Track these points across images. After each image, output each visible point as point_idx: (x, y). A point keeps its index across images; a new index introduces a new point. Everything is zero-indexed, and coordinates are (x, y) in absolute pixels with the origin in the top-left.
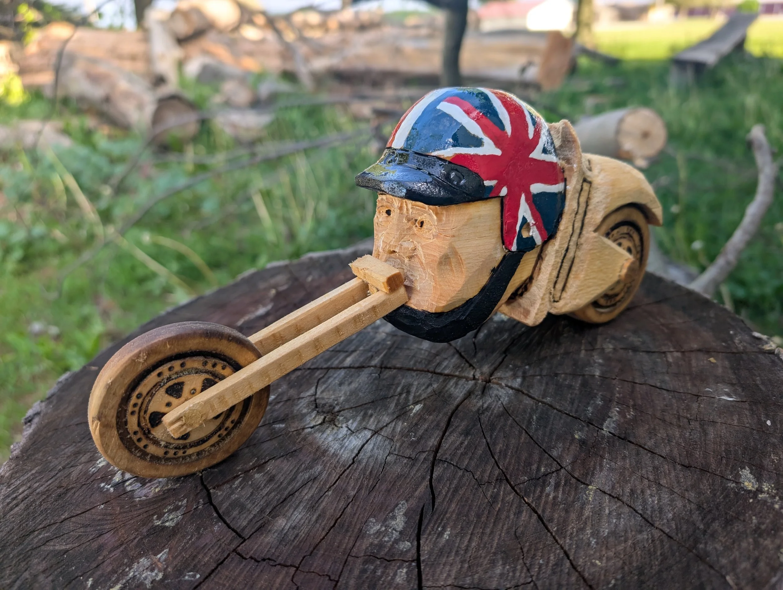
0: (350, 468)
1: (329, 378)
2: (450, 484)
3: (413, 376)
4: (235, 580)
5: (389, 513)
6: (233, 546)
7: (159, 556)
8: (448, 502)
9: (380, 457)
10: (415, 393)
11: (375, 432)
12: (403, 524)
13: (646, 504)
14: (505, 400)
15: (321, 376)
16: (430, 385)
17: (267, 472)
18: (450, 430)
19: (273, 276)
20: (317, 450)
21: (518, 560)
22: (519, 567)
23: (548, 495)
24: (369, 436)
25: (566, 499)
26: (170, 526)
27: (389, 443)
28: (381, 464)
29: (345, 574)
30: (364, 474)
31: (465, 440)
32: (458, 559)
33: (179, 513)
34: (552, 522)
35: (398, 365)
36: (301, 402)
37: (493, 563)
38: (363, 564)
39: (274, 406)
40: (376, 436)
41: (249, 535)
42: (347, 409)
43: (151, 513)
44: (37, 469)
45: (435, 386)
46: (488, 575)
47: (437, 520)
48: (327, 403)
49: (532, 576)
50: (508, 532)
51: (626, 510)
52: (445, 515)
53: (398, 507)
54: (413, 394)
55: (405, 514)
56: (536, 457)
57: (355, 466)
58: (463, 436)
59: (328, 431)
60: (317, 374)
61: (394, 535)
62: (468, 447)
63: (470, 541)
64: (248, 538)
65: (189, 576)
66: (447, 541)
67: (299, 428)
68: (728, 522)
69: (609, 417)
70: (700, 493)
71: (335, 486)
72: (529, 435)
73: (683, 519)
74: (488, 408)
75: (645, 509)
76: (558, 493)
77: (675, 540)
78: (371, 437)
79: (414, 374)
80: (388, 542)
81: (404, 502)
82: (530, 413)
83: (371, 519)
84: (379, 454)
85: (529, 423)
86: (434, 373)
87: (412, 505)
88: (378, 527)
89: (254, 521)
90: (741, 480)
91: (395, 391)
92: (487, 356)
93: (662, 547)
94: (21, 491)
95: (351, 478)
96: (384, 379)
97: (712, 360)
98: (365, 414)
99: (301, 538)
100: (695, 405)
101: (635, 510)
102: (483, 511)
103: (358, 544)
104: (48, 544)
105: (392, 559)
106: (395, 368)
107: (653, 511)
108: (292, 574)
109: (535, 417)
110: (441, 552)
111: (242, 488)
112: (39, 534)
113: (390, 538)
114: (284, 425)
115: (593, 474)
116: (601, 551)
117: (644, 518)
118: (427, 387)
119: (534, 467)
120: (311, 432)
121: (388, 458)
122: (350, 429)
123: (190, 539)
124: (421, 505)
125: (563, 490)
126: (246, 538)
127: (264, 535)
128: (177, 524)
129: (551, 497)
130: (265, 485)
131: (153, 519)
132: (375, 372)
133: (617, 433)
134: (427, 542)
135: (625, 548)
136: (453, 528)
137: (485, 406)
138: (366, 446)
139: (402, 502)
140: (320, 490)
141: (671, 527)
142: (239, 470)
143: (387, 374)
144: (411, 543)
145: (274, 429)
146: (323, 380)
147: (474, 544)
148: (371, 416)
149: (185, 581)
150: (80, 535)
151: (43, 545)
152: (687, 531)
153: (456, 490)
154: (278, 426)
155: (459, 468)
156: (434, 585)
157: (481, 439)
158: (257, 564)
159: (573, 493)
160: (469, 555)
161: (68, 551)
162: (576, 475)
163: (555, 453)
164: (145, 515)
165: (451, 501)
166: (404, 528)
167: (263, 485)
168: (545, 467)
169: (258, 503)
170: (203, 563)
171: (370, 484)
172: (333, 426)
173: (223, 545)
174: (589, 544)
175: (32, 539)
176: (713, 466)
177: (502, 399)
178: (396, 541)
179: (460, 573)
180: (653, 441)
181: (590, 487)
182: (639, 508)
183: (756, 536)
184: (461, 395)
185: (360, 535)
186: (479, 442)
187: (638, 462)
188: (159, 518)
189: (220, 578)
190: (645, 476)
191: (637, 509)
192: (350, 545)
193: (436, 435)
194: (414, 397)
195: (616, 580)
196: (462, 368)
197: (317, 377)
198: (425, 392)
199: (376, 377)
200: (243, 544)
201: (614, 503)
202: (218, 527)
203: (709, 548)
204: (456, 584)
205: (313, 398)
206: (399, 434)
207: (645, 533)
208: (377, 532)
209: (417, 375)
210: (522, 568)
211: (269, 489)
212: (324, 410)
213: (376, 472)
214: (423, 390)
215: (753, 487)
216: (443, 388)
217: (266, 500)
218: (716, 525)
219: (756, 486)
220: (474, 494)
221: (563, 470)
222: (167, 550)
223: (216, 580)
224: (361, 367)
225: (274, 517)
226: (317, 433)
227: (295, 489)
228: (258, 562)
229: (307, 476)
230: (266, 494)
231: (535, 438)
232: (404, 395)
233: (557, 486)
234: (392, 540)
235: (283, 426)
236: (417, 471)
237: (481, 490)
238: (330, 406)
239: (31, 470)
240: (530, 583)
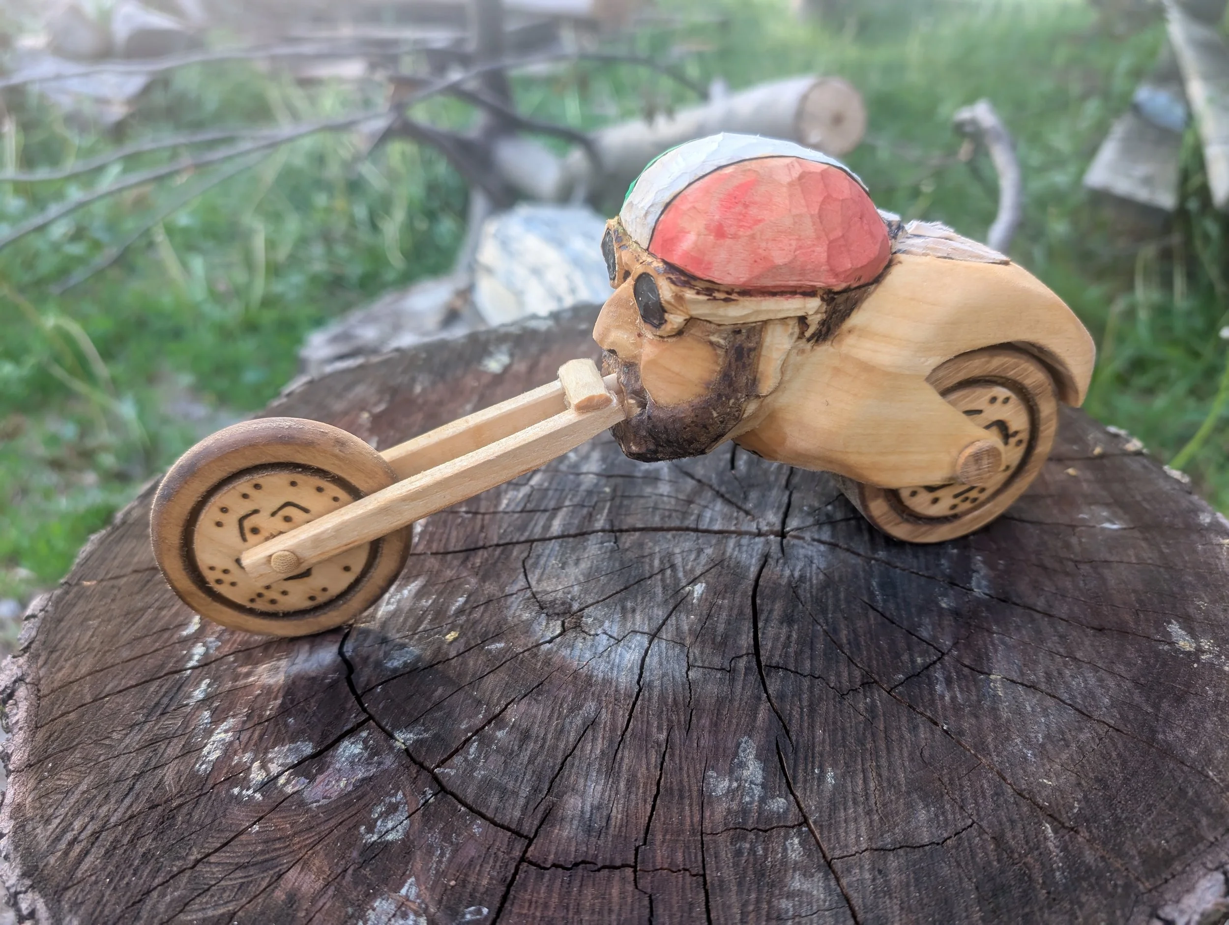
0: (640, 698)
1: (539, 557)
2: (800, 700)
3: (670, 540)
4: (546, 906)
5: (733, 759)
6: (517, 853)
7: (403, 891)
8: (808, 728)
9: (677, 674)
10: (684, 567)
11: (654, 636)
12: (761, 772)
13: (1072, 690)
14: (820, 562)
15: (525, 555)
16: (700, 551)
17: (513, 726)
18: (762, 618)
19: (349, 387)
20: (575, 678)
21: (942, 796)
22: (948, 807)
23: (942, 697)
24: (646, 644)
25: (968, 699)
26: (397, 841)
27: (682, 651)
28: (683, 685)
29: (711, 862)
30: (666, 705)
31: (791, 632)
32: (860, 810)
33: (401, 815)
34: (964, 735)
35: (639, 525)
36: (512, 603)
37: (910, 806)
38: (731, 843)
39: (470, 613)
40: (656, 641)
41: (533, 831)
42: (592, 604)
43: (351, 823)
44: (86, 781)
45: (709, 551)
46: (913, 825)
47: (806, 759)
48: (555, 599)
49: (970, 816)
50: (912, 760)
51: (1050, 702)
52: (813, 749)
53: (741, 749)
54: (681, 569)
55: (758, 757)
56: (902, 644)
57: (647, 694)
58: (785, 624)
59: (579, 644)
60: (515, 553)
61: (756, 792)
62: (800, 642)
63: (865, 780)
64: (535, 836)
65: (470, 913)
66: (834, 786)
67: (530, 645)
68: (1180, 700)
69: (974, 571)
70: (1129, 664)
71: (629, 730)
72: (878, 611)
73: (1124, 703)
74: (802, 578)
75: (1072, 698)
76: (954, 692)
77: (1126, 734)
78: (650, 644)
79: (669, 535)
80: (751, 803)
81: (746, 738)
82: (865, 579)
83: (710, 773)
84: (674, 670)
85: (872, 594)
86: (696, 530)
87: (759, 742)
88: (726, 783)
89: (531, 807)
90: (1174, 639)
91: (651, 566)
92: (763, 496)
93: (1115, 745)
94: (77, 825)
95: (648, 714)
96: (627, 550)
97: (1071, 471)
98: (624, 609)
99: (618, 821)
100: (1074, 540)
101: (1061, 701)
102: (864, 734)
103: (707, 814)
104: (188, 908)
105: (768, 827)
106: (635, 530)
107: (1084, 697)
108: (632, 879)
109: (874, 584)
110: (834, 807)
111: (486, 758)
112: (163, 895)
113: (751, 797)
114: (503, 645)
115: (989, 659)
116: (1044, 765)
117: (1077, 709)
118: (698, 556)
119: (905, 657)
120: (552, 648)
121: (690, 673)
122: (611, 636)
123: (442, 855)
124: (773, 739)
125: (959, 687)
126: (532, 836)
127: (558, 827)
128: (407, 834)
129: (947, 698)
130: (520, 747)
131: (360, 834)
132: (607, 539)
133: (992, 592)
134: (808, 794)
135: (1072, 755)
136: (835, 765)
137: (797, 574)
138: (647, 659)
139: (744, 740)
140: (611, 741)
141: (1115, 716)
142: (467, 730)
143: (628, 540)
144: (786, 799)
145: (490, 651)
146: (530, 562)
147: (872, 785)
148: (634, 611)
149: (468, 922)
150: (242, 884)
151: (181, 912)
152: (1136, 719)
153: (812, 710)
154: (493, 647)
155: (801, 675)
156: (845, 853)
157: (813, 626)
158: (568, 873)
159: (973, 689)
160: (873, 801)
161: (235, 913)
162: (967, 662)
163: (925, 634)
164: (343, 829)
165: (813, 727)
166: (764, 778)
167: (516, 748)
168: (920, 656)
169: (523, 778)
170: (482, 889)
171: (683, 719)
172: (584, 635)
173: (500, 854)
174: (1025, 757)
175: (154, 907)
176: (1132, 624)
177: (815, 561)
178: (763, 800)
179: (873, 829)
180: (1042, 599)
181: (992, 677)
182: (1065, 697)
183: (1219, 712)
184: (754, 561)
185: (704, 800)
186: (813, 631)
187: (1038, 631)
188: (370, 830)
189: (522, 907)
190: (1054, 650)
191: (1063, 698)
192: (697, 818)
193: (746, 629)
194: (685, 572)
195: (1079, 802)
196: (737, 518)
197: (517, 558)
198: (698, 564)
199: (613, 547)
200: (532, 848)
201: (1032, 695)
202: (478, 828)
203: (1171, 738)
204: (874, 846)
205: (529, 594)
206: (690, 634)
207: (1086, 730)
208: (728, 791)
209: (674, 537)
210: (952, 806)
211: (529, 752)
212: (557, 611)
213: (681, 698)
214: (695, 560)
215: (1191, 646)
216: (723, 554)
217: (534, 772)
218: (1165, 705)
219: (1194, 645)
220: (841, 711)
221: (946, 658)
222: (412, 879)
223: (516, 910)
224: (582, 534)
225: (560, 796)
226: (563, 649)
227: (571, 747)
228: (568, 869)
229: (579, 721)
230: (529, 762)
231: (888, 614)
232: (669, 572)
233: (949, 682)
234: (756, 798)
235: (501, 645)
236: (743, 689)
237: (846, 703)
238: (563, 603)
239: (77, 786)
240: (971, 826)
